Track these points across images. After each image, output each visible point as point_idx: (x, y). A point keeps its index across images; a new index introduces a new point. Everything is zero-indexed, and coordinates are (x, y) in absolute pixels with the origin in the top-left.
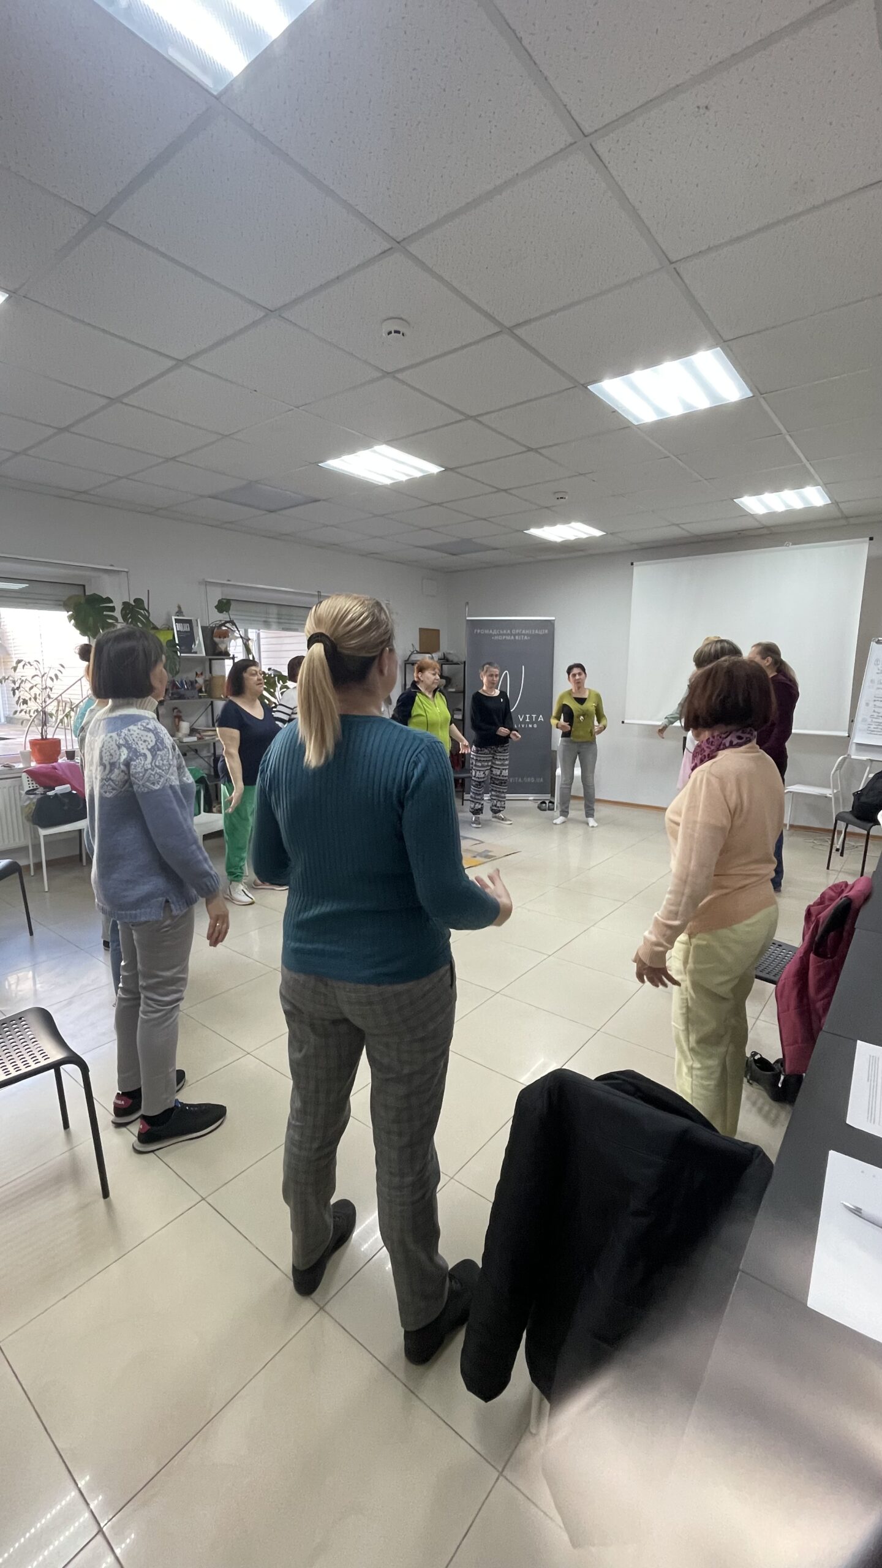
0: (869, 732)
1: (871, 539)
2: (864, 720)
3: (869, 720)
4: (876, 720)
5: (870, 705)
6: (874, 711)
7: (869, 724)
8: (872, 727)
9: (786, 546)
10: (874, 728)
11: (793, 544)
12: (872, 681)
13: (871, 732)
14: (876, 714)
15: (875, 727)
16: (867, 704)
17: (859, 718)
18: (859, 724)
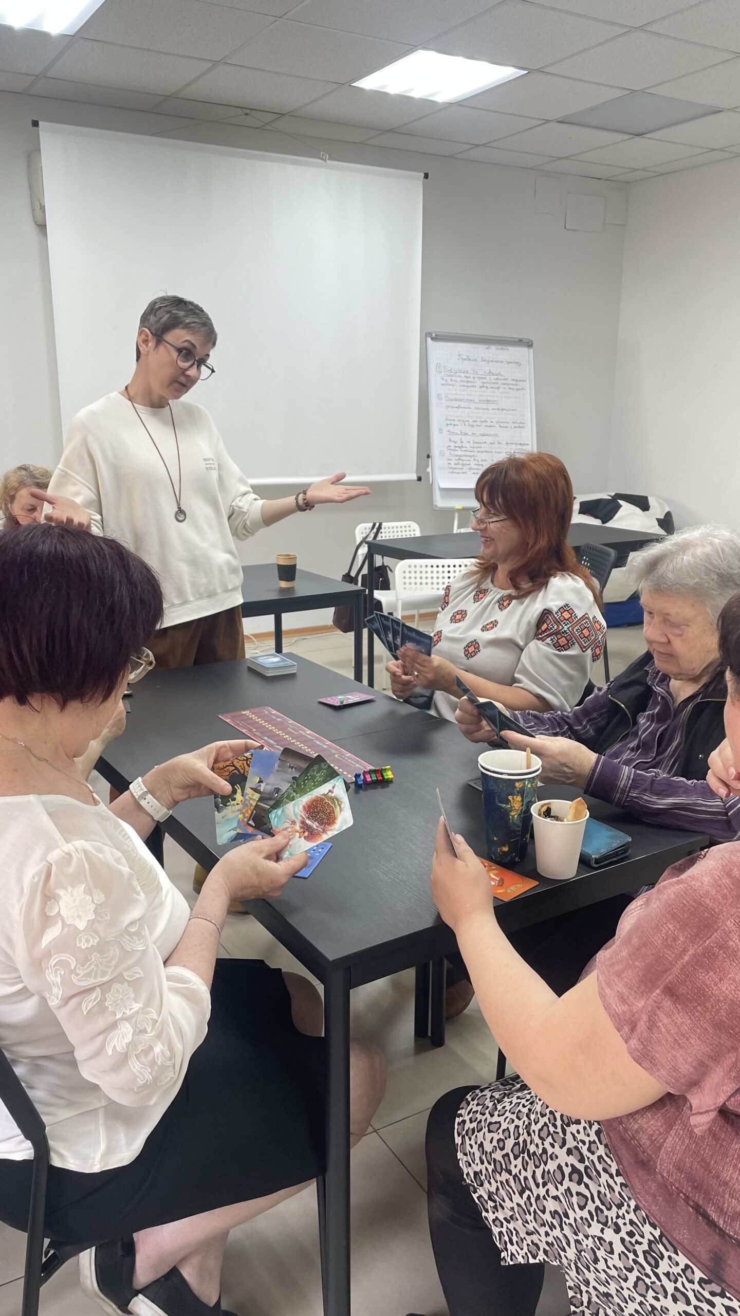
0: (451, 470)
1: (426, 176)
2: (442, 454)
3: (447, 453)
4: (457, 453)
5: (445, 431)
6: (450, 440)
7: (449, 460)
8: (453, 462)
9: (322, 159)
10: (455, 464)
11: (329, 159)
12: (439, 397)
13: (453, 471)
14: (452, 445)
15: (457, 462)
16: (441, 431)
17: (435, 453)
18: (438, 461)
